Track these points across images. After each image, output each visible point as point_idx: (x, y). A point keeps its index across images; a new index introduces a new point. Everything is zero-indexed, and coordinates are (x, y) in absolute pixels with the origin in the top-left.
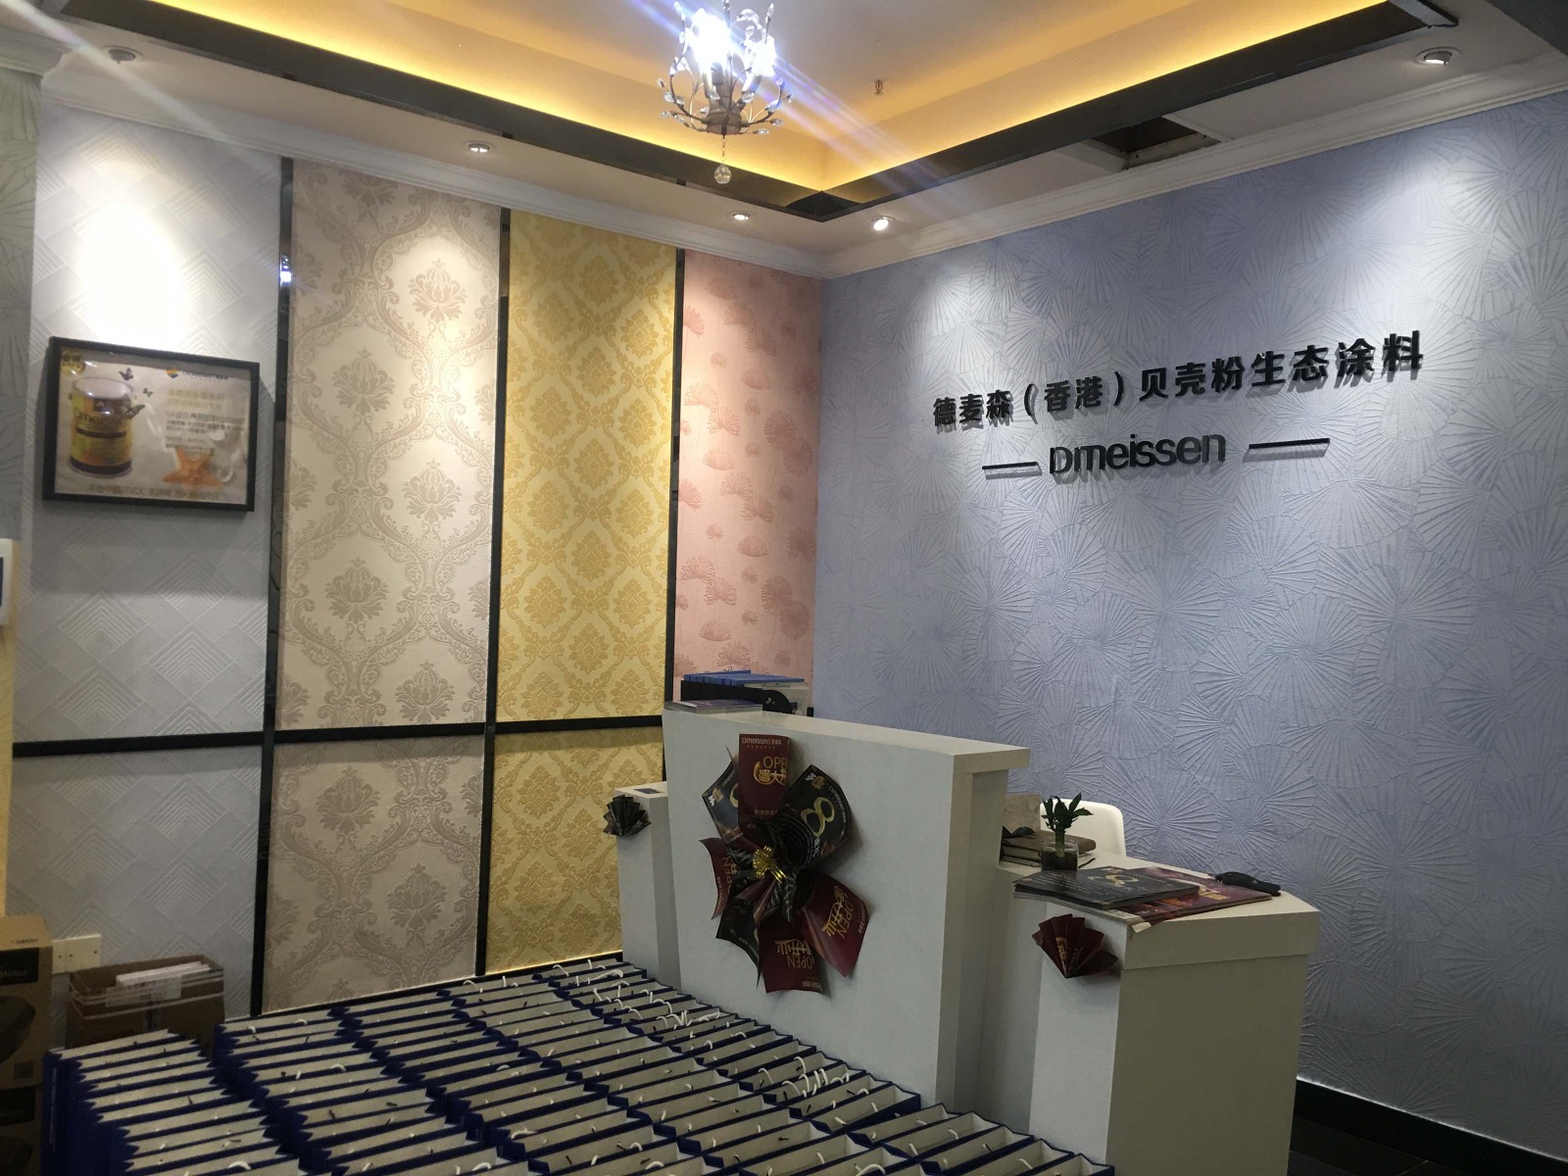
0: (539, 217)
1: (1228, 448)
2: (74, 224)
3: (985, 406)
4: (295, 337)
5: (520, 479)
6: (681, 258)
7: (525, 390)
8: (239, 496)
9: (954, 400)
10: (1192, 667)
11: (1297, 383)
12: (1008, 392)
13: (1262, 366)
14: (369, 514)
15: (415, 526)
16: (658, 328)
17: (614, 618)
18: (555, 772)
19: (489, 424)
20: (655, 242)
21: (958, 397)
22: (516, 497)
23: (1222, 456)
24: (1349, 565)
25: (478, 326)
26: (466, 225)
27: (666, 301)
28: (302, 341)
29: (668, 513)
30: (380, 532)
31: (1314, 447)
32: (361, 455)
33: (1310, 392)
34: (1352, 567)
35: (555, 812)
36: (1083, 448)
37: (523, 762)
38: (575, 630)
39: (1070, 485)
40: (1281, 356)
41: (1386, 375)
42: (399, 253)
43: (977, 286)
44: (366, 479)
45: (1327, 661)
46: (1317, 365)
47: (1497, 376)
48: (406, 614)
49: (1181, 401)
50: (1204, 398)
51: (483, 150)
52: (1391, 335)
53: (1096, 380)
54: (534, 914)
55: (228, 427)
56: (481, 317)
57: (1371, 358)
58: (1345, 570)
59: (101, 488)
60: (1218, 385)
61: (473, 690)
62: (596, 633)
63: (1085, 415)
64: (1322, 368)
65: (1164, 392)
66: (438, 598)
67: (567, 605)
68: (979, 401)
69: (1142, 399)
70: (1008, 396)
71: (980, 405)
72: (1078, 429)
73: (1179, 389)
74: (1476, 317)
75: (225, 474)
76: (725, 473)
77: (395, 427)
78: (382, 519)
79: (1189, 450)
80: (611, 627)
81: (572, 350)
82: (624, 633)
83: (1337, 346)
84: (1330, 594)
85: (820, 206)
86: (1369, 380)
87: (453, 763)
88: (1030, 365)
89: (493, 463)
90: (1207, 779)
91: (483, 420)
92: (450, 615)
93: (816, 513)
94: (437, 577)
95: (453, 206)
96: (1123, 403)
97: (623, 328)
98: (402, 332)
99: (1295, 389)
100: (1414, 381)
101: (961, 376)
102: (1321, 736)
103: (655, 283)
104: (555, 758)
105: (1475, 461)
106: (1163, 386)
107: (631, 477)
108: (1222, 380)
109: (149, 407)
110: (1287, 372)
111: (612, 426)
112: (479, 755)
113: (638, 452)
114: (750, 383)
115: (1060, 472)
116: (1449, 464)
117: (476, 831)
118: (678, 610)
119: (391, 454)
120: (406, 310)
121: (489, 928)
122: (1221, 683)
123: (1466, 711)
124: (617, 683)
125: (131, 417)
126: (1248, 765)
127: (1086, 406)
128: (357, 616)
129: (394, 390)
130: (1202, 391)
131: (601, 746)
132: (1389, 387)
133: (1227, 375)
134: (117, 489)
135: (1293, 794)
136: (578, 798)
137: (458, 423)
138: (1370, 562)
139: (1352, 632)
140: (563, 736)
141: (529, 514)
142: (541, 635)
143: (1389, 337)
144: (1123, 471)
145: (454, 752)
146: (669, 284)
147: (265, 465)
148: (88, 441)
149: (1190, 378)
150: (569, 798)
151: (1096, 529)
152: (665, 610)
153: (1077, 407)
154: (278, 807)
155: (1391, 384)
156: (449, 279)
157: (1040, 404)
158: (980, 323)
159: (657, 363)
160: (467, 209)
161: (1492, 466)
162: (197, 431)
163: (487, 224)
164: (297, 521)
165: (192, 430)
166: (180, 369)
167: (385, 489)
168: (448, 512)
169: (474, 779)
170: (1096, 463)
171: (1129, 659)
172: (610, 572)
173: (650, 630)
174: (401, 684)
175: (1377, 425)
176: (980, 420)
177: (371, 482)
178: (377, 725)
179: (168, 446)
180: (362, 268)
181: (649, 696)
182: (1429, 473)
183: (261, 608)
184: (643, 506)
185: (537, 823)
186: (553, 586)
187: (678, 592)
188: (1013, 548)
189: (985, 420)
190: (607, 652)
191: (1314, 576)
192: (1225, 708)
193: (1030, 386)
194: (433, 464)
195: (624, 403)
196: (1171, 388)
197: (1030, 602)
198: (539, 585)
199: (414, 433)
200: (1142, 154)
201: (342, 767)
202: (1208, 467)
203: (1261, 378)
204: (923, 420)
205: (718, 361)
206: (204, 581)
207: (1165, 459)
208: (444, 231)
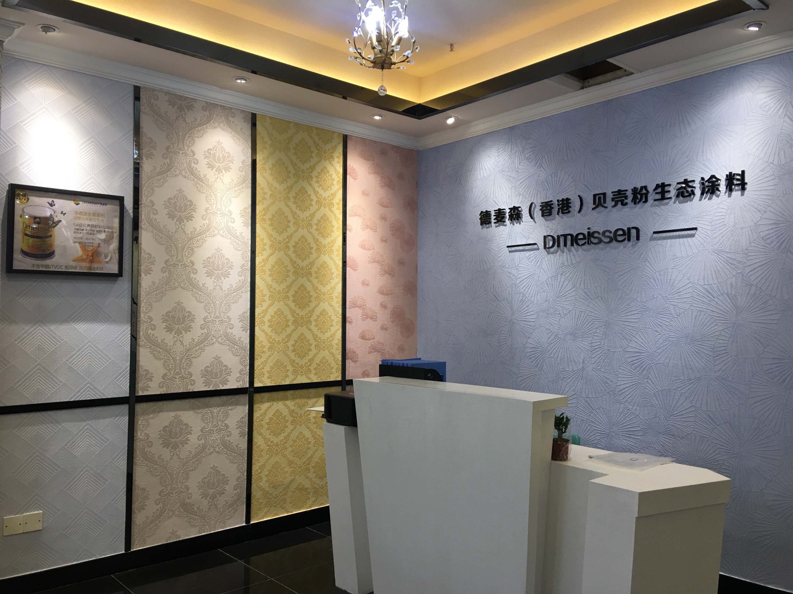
0: (271, 118)
1: (641, 233)
2: (21, 122)
3: (507, 215)
4: (143, 183)
5: (264, 257)
6: (345, 139)
7: (266, 210)
8: (114, 269)
9: (490, 212)
10: (625, 348)
11: (678, 199)
12: (520, 207)
13: (659, 190)
14: (184, 277)
15: (209, 283)
16: (334, 176)
17: (314, 329)
18: (285, 412)
19: (247, 228)
20: (332, 131)
21: (492, 209)
22: (262, 266)
23: (638, 238)
24: (710, 293)
25: (241, 176)
26: (233, 122)
27: (338, 162)
28: (146, 185)
29: (341, 274)
30: (191, 287)
31: (689, 232)
32: (180, 245)
33: (686, 204)
34: (712, 295)
35: (285, 434)
36: (561, 235)
37: (269, 408)
38: (295, 336)
39: (555, 255)
40: (669, 185)
41: (727, 194)
42: (198, 137)
43: (502, 152)
44: (183, 258)
45: (699, 344)
46: (689, 189)
47: (788, 193)
48: (205, 331)
49: (615, 209)
50: (627, 208)
51: (243, 81)
52: (730, 173)
53: (568, 199)
54: (276, 489)
55: (108, 231)
56: (242, 171)
57: (719, 185)
58: (708, 297)
59: (38, 265)
60: (635, 200)
61: (242, 370)
62: (305, 338)
63: (562, 218)
64: (692, 191)
65: (606, 205)
66: (222, 322)
67: (290, 323)
68: (504, 212)
69: (593, 209)
70: (520, 209)
71: (505, 214)
72: (558, 225)
73: (613, 203)
74: (776, 162)
75: (106, 257)
76: (371, 252)
77: (198, 230)
78: (191, 280)
79: (620, 235)
80: (313, 334)
81: (290, 188)
82: (320, 337)
83: (700, 179)
84: (700, 309)
85: (419, 111)
86: (718, 196)
87: (232, 410)
88: (532, 193)
89: (250, 249)
90: (635, 408)
91: (244, 226)
92: (229, 330)
93: (417, 272)
94: (221, 311)
95: (227, 112)
96: (583, 212)
97: (316, 176)
98: (200, 179)
99: (677, 202)
100: (743, 197)
101: (494, 199)
102: (697, 384)
103: (333, 153)
104: (285, 405)
105: (777, 238)
106: (605, 202)
107: (322, 255)
108: (638, 198)
109: (63, 221)
110: (673, 193)
111: (312, 228)
112: (246, 405)
113: (326, 242)
114: (382, 204)
115: (549, 248)
116: (763, 240)
117: (244, 445)
118: (348, 325)
119: (195, 245)
120: (202, 168)
121: (252, 498)
122: (641, 357)
123: (776, 369)
124: (317, 364)
125: (54, 227)
126: (657, 400)
127: (562, 213)
128: (179, 332)
129: (196, 210)
130: (626, 204)
131: (309, 398)
132: (729, 200)
133: (640, 195)
134: (47, 266)
135: (682, 415)
136: (298, 426)
137: (231, 228)
138: (721, 292)
139: (713, 329)
140: (289, 393)
141: (269, 275)
142: (277, 340)
143: (728, 174)
144: (584, 247)
145: (231, 404)
146: (339, 153)
147: (127, 252)
148: (31, 240)
149: (620, 197)
150: (293, 426)
151: (569, 278)
152: (340, 325)
153: (558, 214)
154: (138, 437)
155: (730, 198)
156: (225, 151)
157: (537, 213)
158: (503, 171)
159: (334, 195)
160: (234, 113)
161: (787, 240)
162: (91, 234)
163: (244, 122)
164: (146, 282)
165: (88, 233)
166: (80, 201)
167: (193, 263)
168: (227, 275)
169: (243, 418)
170: (569, 243)
171: (590, 345)
172: (312, 305)
173: (333, 336)
174: (203, 368)
175: (723, 220)
176: (504, 222)
177: (185, 260)
178: (191, 391)
179: (74, 242)
180: (178, 146)
181: (334, 370)
182: (753, 244)
183: (127, 329)
184: (328, 270)
185: (275, 440)
186: (282, 313)
187: (348, 315)
188: (524, 288)
189: (508, 222)
190: (311, 347)
191: (691, 300)
192: (644, 370)
193: (532, 203)
194: (218, 250)
195: (318, 216)
196: (609, 203)
197: (534, 316)
198: (275, 313)
199: (208, 233)
200: (591, 81)
201: (173, 414)
202: (630, 243)
203: (659, 196)
204: (474, 223)
205: (365, 194)
206: (95, 316)
207: (607, 240)
208: (221, 125)
